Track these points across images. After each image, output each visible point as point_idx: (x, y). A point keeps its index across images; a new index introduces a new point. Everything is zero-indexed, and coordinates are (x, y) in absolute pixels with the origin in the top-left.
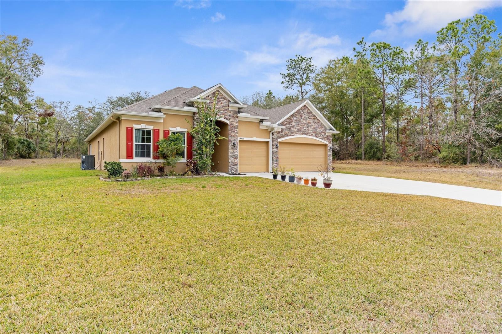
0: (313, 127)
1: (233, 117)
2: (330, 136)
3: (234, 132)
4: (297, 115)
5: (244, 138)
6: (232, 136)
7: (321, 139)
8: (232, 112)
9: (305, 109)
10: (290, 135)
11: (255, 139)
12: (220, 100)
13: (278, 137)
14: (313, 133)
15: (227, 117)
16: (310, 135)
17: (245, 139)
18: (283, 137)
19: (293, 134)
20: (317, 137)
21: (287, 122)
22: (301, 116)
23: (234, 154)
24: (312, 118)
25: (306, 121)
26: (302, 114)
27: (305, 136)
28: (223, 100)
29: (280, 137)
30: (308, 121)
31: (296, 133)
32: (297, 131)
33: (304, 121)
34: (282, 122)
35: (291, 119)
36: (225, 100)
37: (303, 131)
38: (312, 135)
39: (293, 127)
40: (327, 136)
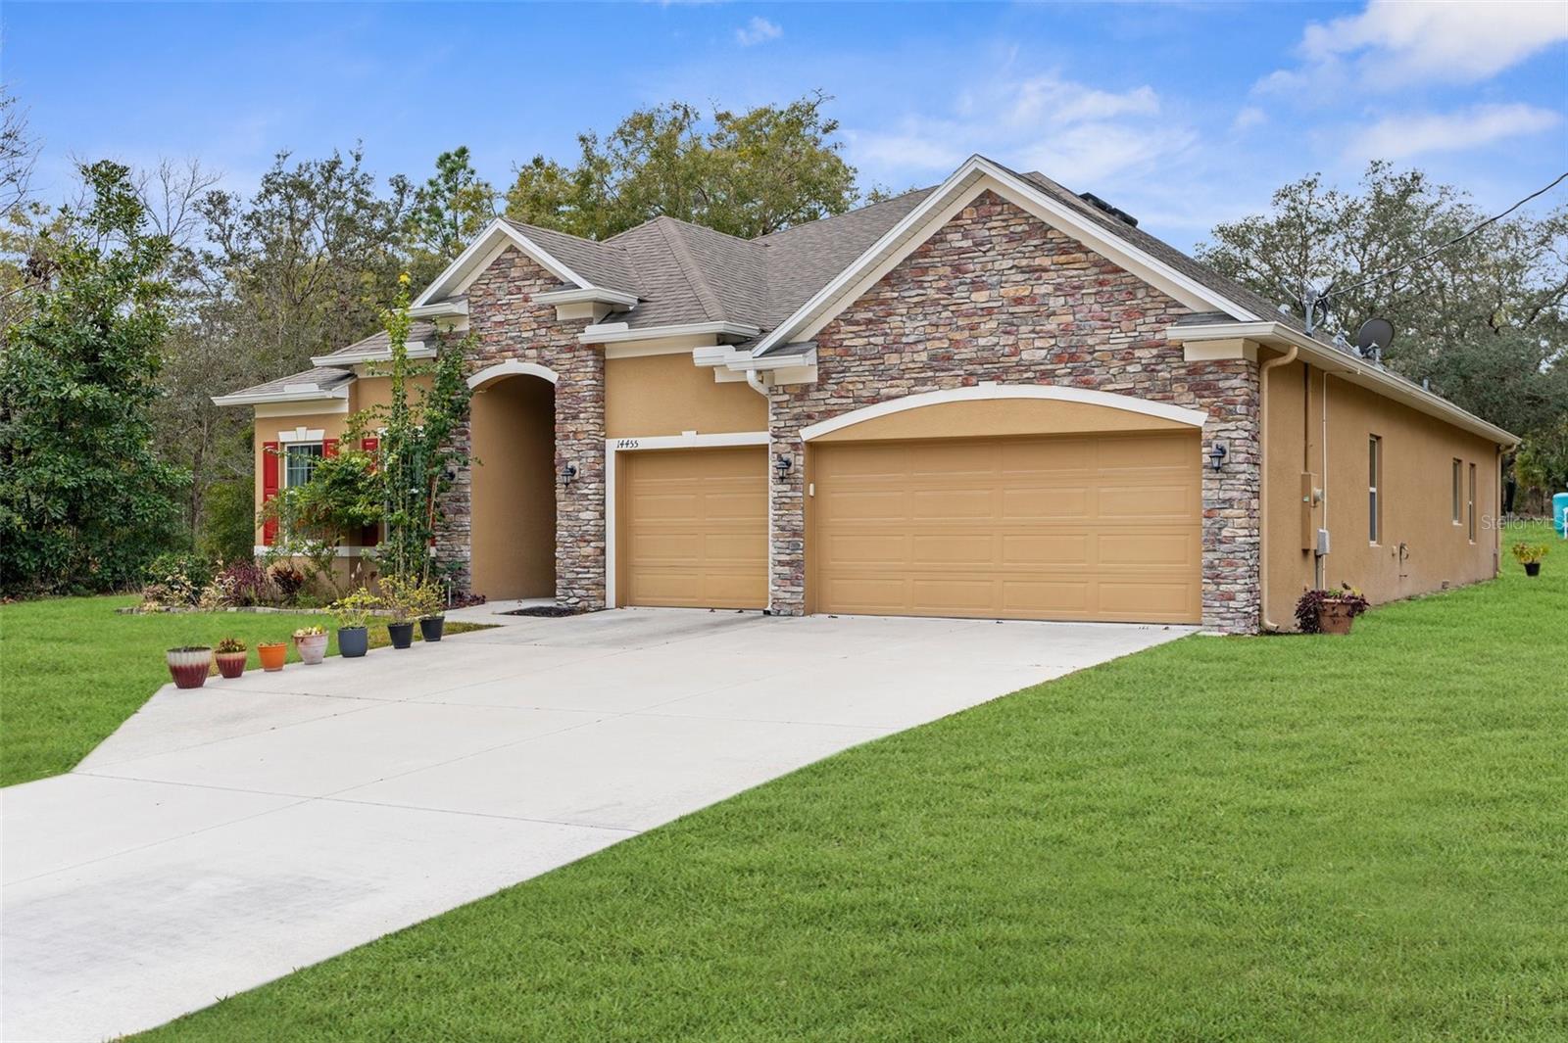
0: (1051, 325)
1: (571, 348)
2: (1222, 364)
3: (575, 417)
4: (925, 270)
5: (639, 440)
6: (567, 437)
7: (1129, 392)
8: (567, 329)
9: (983, 219)
10: (875, 400)
11: (689, 439)
12: (519, 289)
13: (796, 418)
14: (1059, 358)
15: (547, 354)
16: (1029, 381)
17: (646, 443)
18: (829, 414)
19: (894, 391)
20: (1088, 385)
21: (857, 323)
22: (958, 269)
23: (578, 519)
24: (1046, 262)
25: (995, 293)
26: (961, 251)
27: (987, 390)
28: (532, 282)
29: (809, 417)
30: (1010, 291)
31: (924, 381)
32: (923, 369)
33: (980, 297)
34: (822, 333)
35: (883, 302)
36: (539, 282)
37: (971, 361)
38: (1046, 377)
39: (895, 347)
40: (1195, 369)
